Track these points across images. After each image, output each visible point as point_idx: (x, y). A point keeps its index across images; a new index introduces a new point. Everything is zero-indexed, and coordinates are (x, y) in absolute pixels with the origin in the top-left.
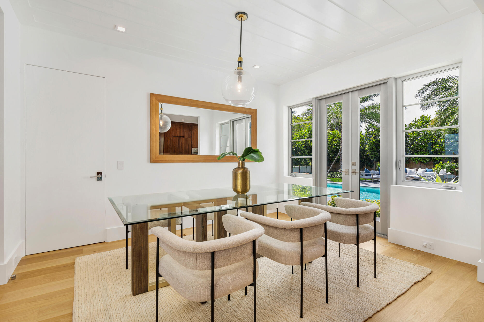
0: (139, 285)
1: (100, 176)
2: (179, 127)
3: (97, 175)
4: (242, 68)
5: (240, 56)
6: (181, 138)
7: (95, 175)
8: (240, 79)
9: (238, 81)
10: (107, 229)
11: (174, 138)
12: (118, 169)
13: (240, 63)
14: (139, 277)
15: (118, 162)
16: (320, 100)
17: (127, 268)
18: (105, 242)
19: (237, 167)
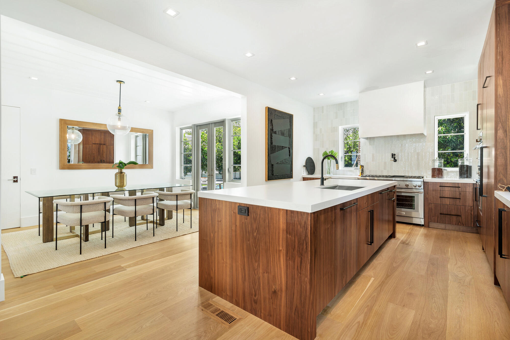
0: (48, 237)
1: (16, 179)
2: (99, 135)
3: (14, 179)
4: (121, 113)
5: (120, 106)
6: (102, 146)
7: (12, 178)
8: (119, 119)
9: (118, 120)
10: (22, 217)
11: (94, 145)
12: (31, 174)
13: (120, 110)
14: (47, 233)
15: (31, 169)
16: (197, 126)
17: (39, 235)
18: (20, 227)
19: (118, 172)
